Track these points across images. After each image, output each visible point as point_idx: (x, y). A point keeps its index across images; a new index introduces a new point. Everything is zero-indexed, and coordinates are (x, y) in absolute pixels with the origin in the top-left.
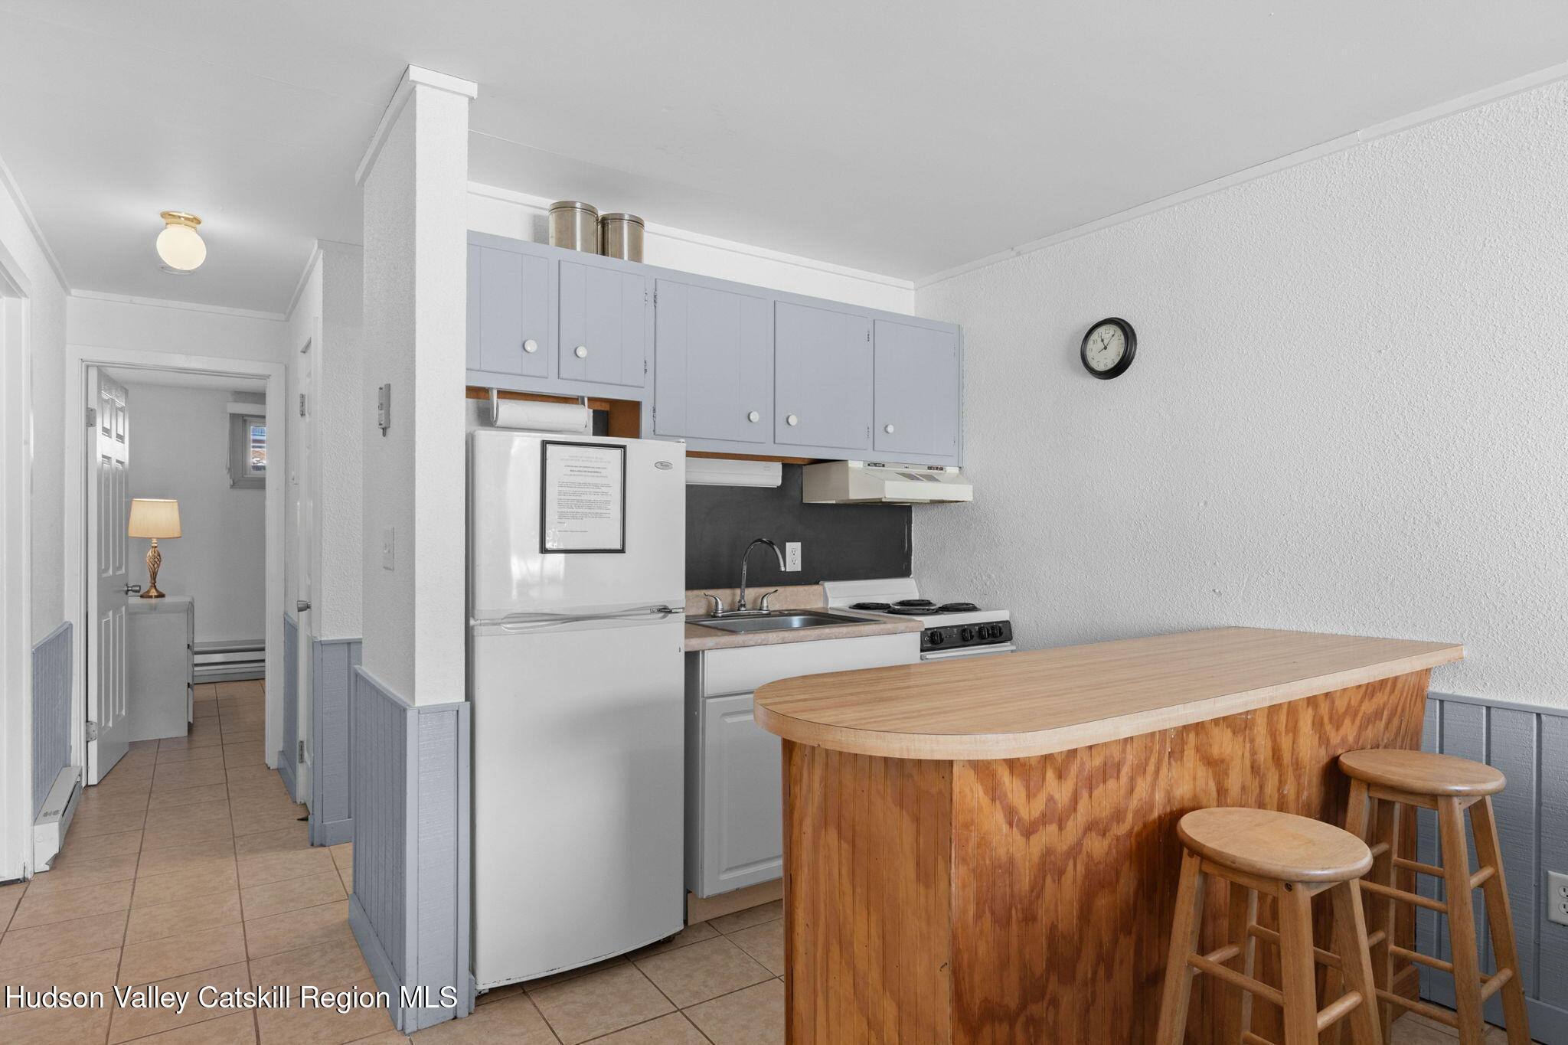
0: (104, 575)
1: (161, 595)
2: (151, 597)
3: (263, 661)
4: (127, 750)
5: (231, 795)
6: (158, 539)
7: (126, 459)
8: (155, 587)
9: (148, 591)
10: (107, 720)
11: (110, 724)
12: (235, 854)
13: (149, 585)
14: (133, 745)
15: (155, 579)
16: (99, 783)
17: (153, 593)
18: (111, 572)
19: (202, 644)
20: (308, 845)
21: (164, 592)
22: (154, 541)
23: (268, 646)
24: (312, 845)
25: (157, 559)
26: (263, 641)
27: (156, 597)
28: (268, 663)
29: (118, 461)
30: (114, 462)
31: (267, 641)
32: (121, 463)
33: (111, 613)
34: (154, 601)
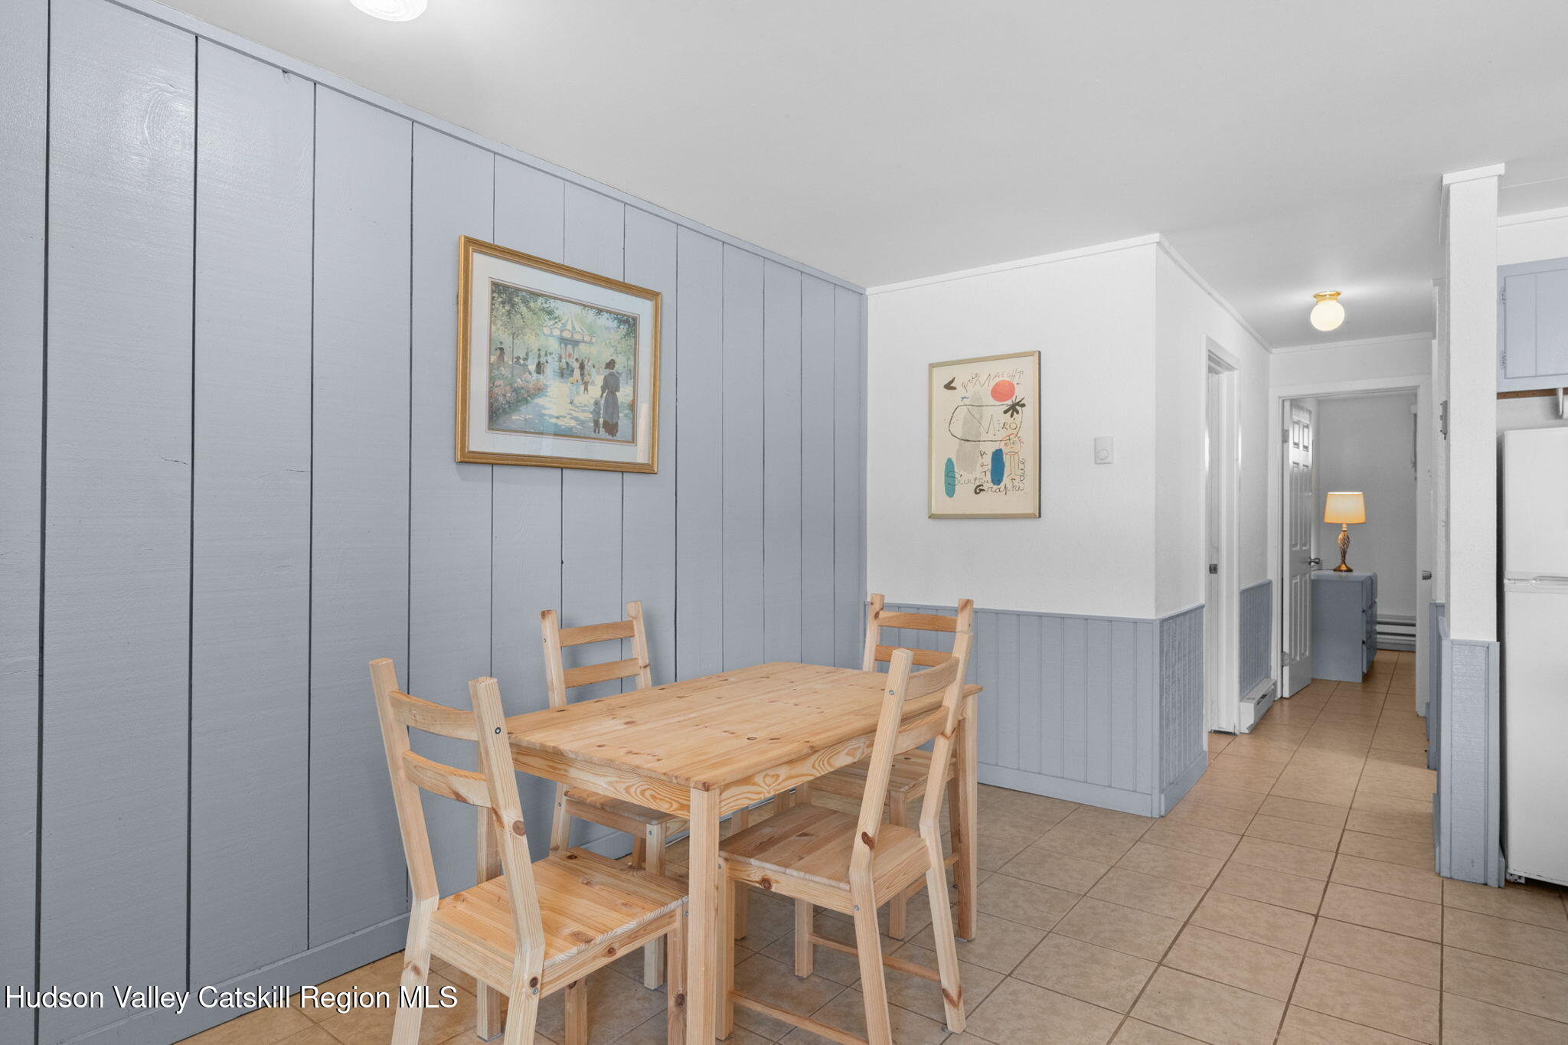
0: (1294, 549)
1: (1349, 570)
2: (1341, 571)
3: (1414, 636)
4: (1309, 682)
5: (1380, 725)
6: (1347, 524)
7: (1309, 462)
8: (1345, 563)
9: (1340, 567)
10: (1296, 655)
11: (1298, 659)
12: (1367, 758)
13: (1341, 561)
14: (1313, 680)
15: (1344, 557)
16: (1290, 697)
17: (1344, 567)
18: (1299, 547)
19: (1383, 616)
20: (1426, 767)
21: (1352, 568)
22: (1344, 526)
23: (1418, 623)
24: (1428, 768)
25: (1346, 541)
26: (1414, 618)
27: (1345, 571)
28: (1418, 638)
29: (1304, 465)
30: (1301, 465)
31: (1418, 618)
32: (1307, 466)
33: (1298, 577)
34: (1344, 574)
